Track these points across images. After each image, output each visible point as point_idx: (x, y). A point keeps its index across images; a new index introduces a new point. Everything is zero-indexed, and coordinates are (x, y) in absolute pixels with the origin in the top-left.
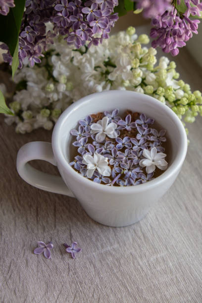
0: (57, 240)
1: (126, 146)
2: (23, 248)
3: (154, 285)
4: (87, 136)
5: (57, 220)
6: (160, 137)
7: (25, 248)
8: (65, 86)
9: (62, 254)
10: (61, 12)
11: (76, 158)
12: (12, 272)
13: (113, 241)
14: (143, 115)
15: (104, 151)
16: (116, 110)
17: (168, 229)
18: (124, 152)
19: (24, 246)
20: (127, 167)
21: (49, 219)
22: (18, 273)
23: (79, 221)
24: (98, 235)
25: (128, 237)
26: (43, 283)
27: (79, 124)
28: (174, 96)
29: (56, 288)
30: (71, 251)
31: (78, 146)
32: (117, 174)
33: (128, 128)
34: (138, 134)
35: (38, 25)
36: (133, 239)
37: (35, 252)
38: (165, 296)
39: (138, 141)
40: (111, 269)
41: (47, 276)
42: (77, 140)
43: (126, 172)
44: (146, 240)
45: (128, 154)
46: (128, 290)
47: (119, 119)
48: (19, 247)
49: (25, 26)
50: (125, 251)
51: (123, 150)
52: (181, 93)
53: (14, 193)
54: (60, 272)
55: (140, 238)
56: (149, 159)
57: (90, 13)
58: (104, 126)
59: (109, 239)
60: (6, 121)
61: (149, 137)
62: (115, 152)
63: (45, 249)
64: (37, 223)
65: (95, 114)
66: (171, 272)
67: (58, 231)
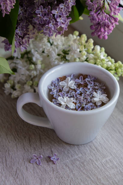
0: (44, 154)
1: (82, 92)
2: (23, 160)
3: (107, 176)
4: (58, 89)
5: (42, 144)
6: (101, 86)
7: (24, 160)
8: (41, 65)
9: (47, 162)
10: (39, 14)
11: (53, 100)
12: (18, 174)
13: (78, 153)
14: (89, 76)
15: (69, 96)
16: (73, 74)
17: (110, 144)
18: (81, 95)
19: (24, 159)
20: (85, 103)
21: (37, 143)
22: (22, 175)
23: (56, 143)
24: (69, 150)
25: (87, 150)
26: (38, 179)
27: (52, 83)
28: (106, 65)
29: (47, 181)
30: (53, 160)
31: (53, 94)
32: (79, 107)
33: (82, 83)
34: (88, 86)
35: (25, 26)
36: (90, 151)
37: (31, 162)
38: (115, 181)
39: (89, 89)
40: (79, 168)
41: (40, 175)
42: (52, 91)
43: (84, 105)
44: (98, 151)
45: (84, 96)
46: (91, 179)
47: (76, 79)
48: (21, 160)
49: (18, 26)
50: (86, 158)
51: (81, 94)
52: (110, 63)
53: (14, 131)
54: (48, 173)
55: (94, 150)
56: (97, 98)
57: (56, 14)
58: (67, 83)
59: (75, 152)
60: (5, 92)
61: (95, 87)
62: (76, 96)
63: (37, 160)
64: (31, 146)
65: (61, 77)
66: (116, 167)
67: (44, 149)
